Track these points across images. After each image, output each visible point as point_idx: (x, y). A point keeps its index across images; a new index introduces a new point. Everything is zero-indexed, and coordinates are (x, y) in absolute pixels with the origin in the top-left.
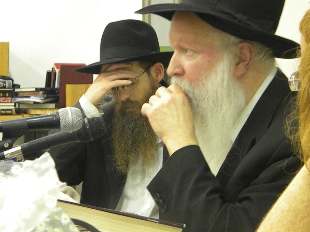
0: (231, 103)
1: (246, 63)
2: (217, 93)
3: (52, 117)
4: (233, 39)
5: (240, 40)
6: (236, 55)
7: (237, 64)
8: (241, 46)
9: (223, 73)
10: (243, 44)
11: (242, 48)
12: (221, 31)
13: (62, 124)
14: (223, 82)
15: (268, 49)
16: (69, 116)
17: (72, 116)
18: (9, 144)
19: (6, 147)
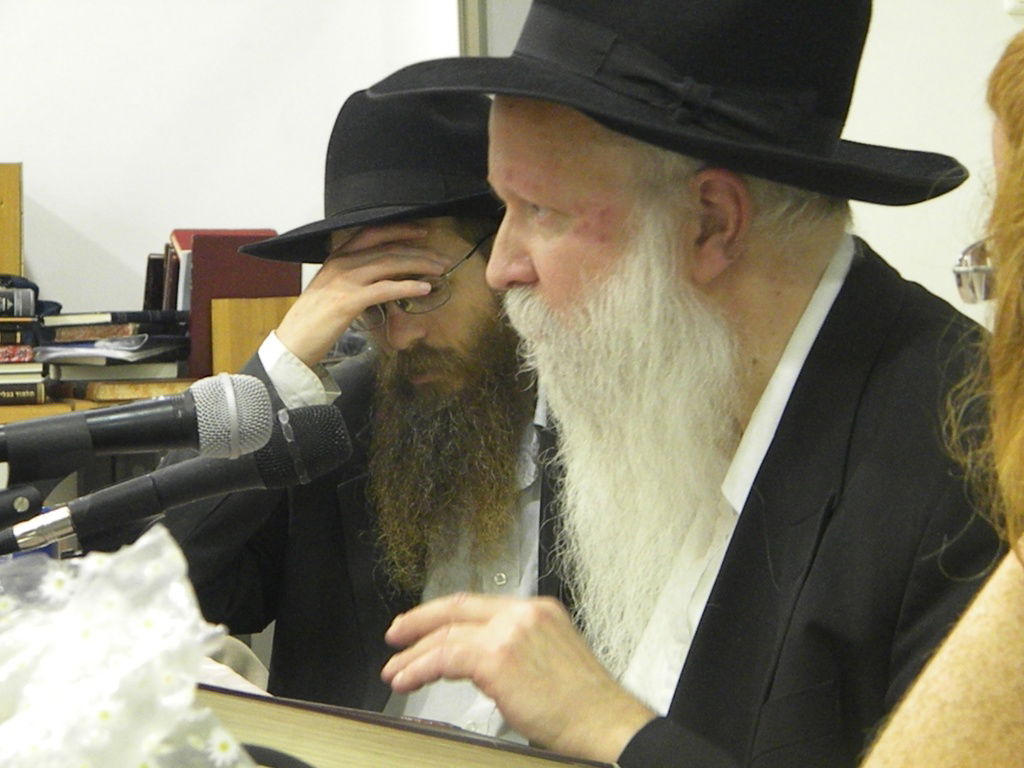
1: (727, 235)
7: (701, 241)
10: (707, 176)
11: (706, 189)
13: (204, 429)
16: (226, 404)
17: (237, 404)
18: (29, 500)
19: (19, 510)
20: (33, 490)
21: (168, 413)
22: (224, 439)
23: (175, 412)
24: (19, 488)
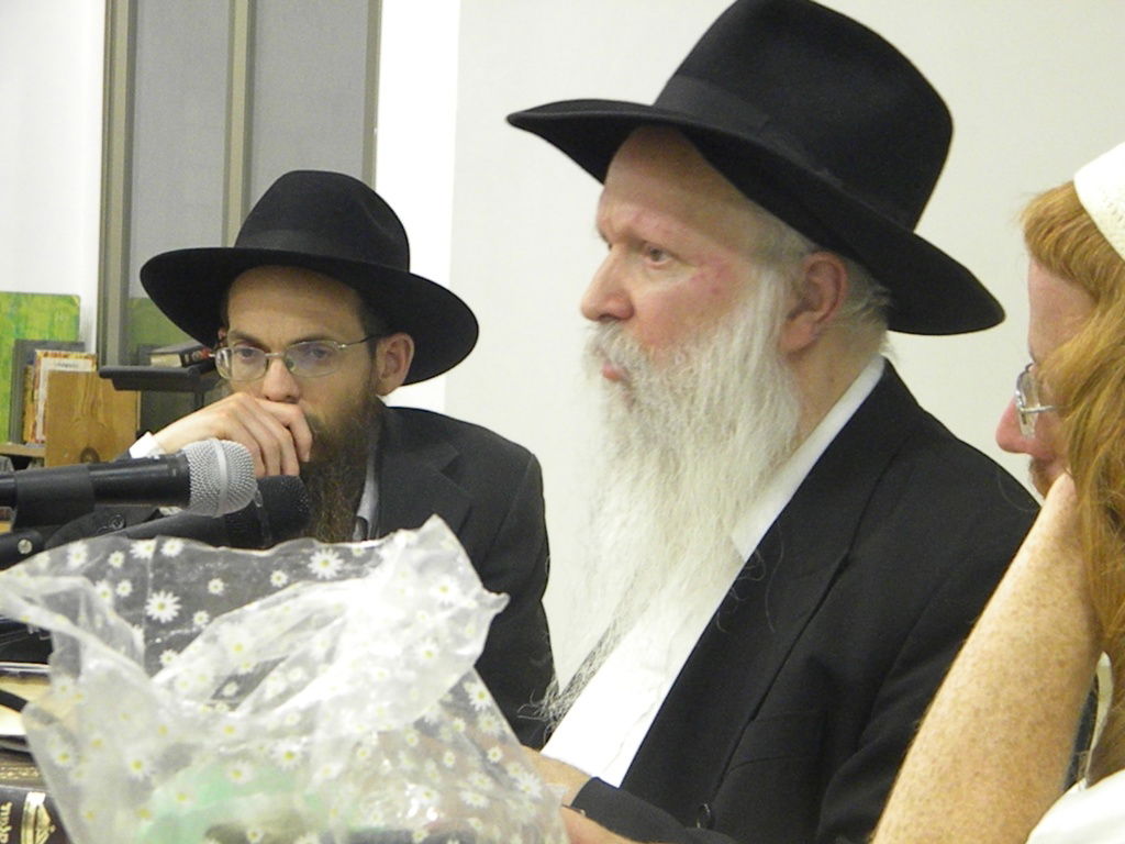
0: (758, 423)
1: (818, 315)
2: (724, 388)
3: (165, 467)
4: (793, 240)
5: (813, 245)
6: (794, 284)
7: (793, 316)
8: (813, 262)
9: (753, 333)
10: (819, 257)
11: (813, 269)
12: (761, 209)
13: (196, 487)
14: (746, 357)
15: (880, 288)
16: (217, 466)
17: (228, 466)
18: (32, 542)
19: (23, 552)
20: (35, 534)
21: (163, 471)
22: (213, 498)
23: (170, 471)
24: (22, 532)
